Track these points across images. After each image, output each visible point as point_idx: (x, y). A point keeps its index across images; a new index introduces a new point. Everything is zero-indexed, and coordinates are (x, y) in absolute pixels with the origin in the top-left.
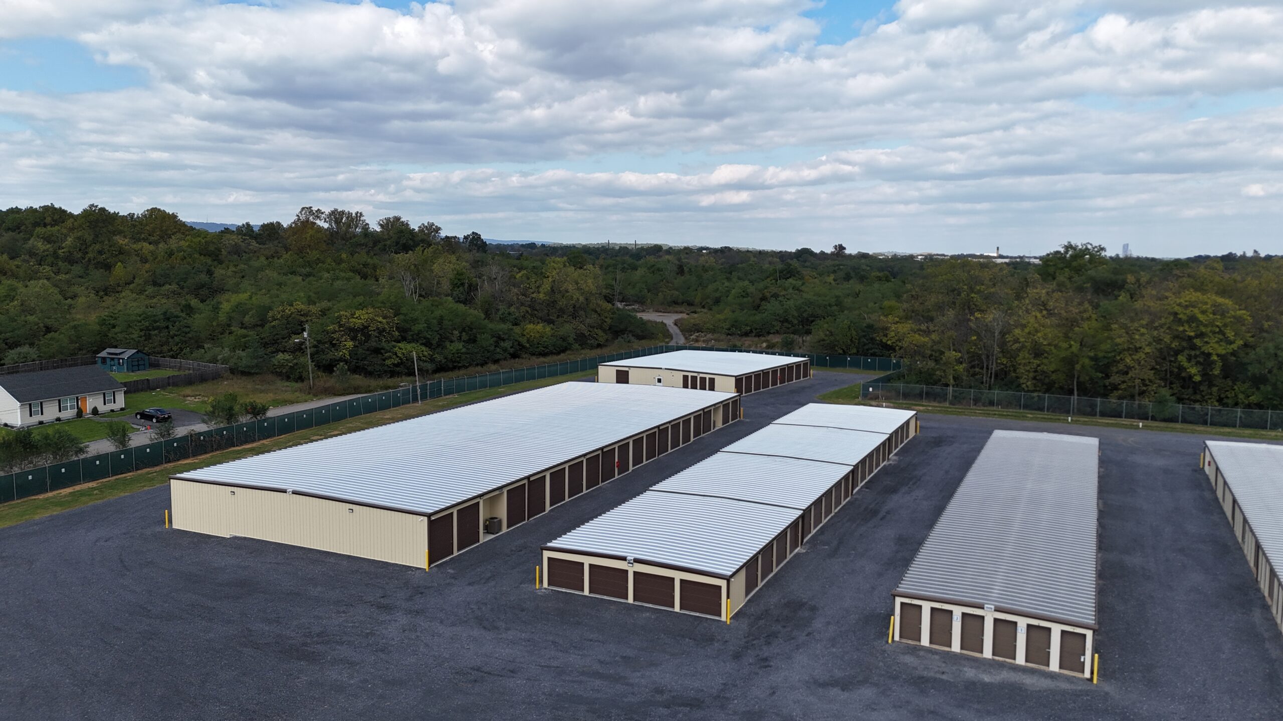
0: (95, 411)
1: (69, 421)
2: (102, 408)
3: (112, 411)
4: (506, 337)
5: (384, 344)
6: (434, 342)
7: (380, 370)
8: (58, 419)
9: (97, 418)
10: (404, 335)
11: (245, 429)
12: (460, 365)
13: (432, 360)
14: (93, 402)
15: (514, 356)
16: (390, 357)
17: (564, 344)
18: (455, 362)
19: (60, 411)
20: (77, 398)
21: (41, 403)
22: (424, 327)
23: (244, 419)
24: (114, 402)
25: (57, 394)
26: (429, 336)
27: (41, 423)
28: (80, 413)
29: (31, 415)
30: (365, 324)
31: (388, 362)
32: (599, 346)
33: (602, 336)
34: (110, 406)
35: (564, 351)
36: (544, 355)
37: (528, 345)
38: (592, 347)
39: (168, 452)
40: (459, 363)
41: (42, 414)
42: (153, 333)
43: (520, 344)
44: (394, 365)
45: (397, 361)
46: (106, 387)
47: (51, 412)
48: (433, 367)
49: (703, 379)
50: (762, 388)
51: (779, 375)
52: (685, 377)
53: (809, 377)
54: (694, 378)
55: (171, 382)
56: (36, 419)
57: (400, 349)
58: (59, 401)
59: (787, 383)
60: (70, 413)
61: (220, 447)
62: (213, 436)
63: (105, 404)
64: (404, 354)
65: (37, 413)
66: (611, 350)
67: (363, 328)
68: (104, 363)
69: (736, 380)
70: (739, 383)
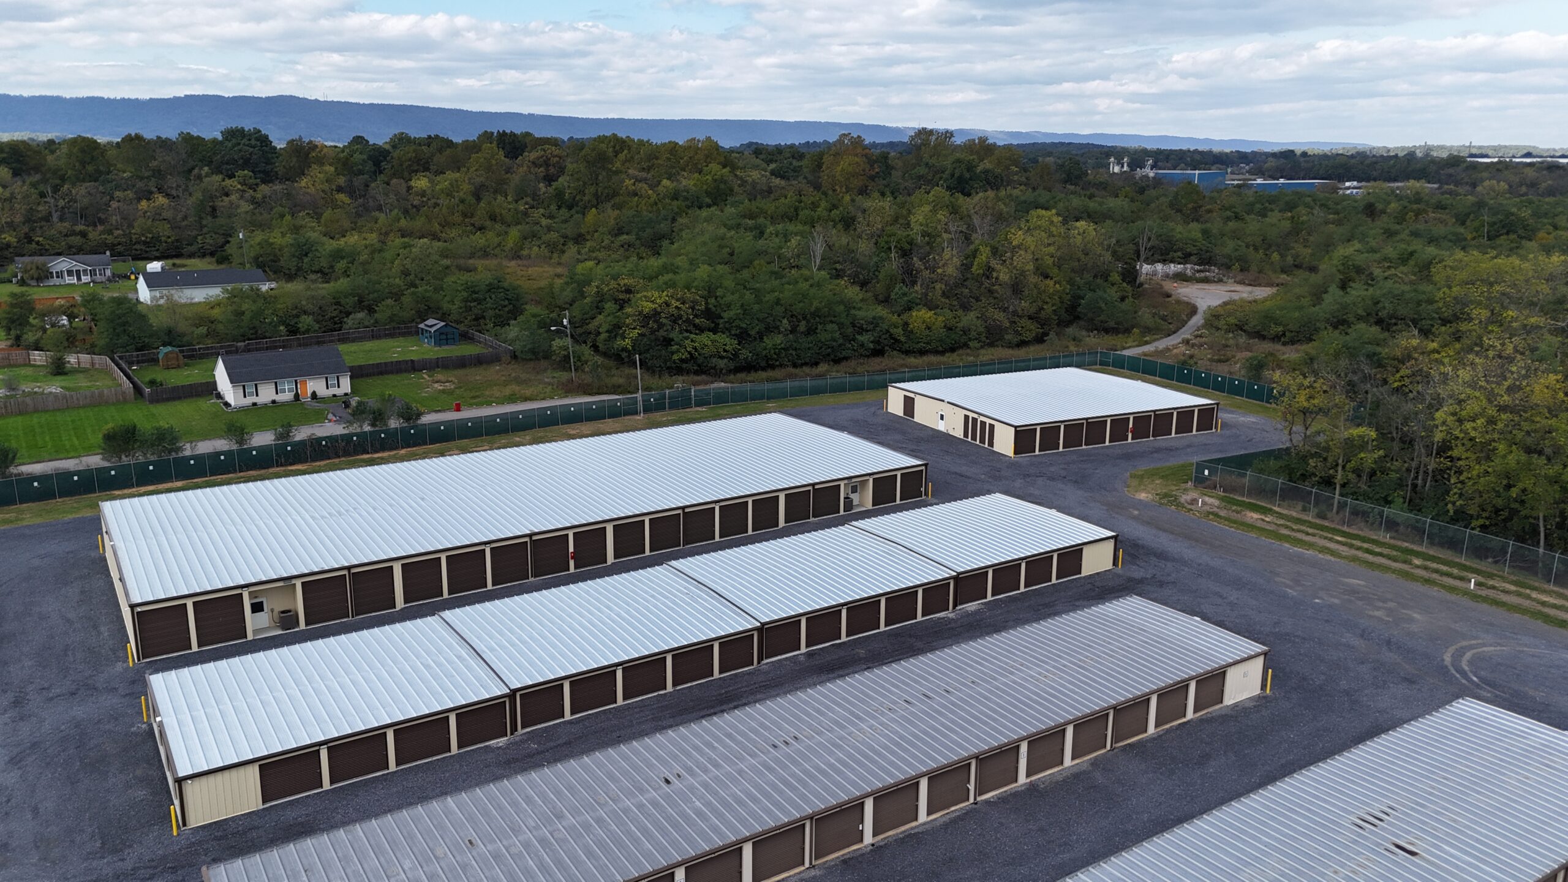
0: (314, 395)
1: (284, 404)
2: (323, 391)
3: (334, 396)
4: (871, 327)
5: (675, 335)
6: (753, 333)
7: (660, 366)
8: (274, 402)
9: (315, 404)
10: (712, 320)
11: (383, 435)
12: (778, 363)
13: (736, 355)
14: (316, 386)
15: (878, 353)
16: (678, 351)
17: (964, 339)
18: (772, 359)
19: (277, 393)
20: (296, 381)
21: (256, 385)
22: (736, 314)
23: (394, 423)
24: (339, 387)
25: (274, 376)
26: (744, 326)
27: (255, 404)
28: (297, 397)
29: (245, 396)
30: (659, 309)
31: (675, 357)
32: (1022, 344)
33: (1032, 329)
34: (334, 391)
35: (953, 350)
36: (922, 353)
37: (903, 339)
38: (1010, 346)
39: (278, 455)
40: (777, 361)
41: (257, 395)
42: (472, 304)
43: (891, 336)
44: (682, 360)
45: (686, 355)
46: (329, 369)
47: (266, 394)
48: (732, 365)
49: (983, 424)
50: (1086, 445)
51: (1131, 425)
52: (966, 417)
53: (1214, 430)
54: (975, 420)
55: (440, 363)
56: (249, 400)
57: (692, 341)
58: (276, 383)
59: (1151, 438)
60: (287, 396)
61: (347, 453)
62: (337, 441)
63: (327, 388)
64: (695, 349)
65: (251, 394)
66: (1033, 351)
67: (656, 314)
68: (422, 334)
69: (1017, 432)
70: (1024, 437)
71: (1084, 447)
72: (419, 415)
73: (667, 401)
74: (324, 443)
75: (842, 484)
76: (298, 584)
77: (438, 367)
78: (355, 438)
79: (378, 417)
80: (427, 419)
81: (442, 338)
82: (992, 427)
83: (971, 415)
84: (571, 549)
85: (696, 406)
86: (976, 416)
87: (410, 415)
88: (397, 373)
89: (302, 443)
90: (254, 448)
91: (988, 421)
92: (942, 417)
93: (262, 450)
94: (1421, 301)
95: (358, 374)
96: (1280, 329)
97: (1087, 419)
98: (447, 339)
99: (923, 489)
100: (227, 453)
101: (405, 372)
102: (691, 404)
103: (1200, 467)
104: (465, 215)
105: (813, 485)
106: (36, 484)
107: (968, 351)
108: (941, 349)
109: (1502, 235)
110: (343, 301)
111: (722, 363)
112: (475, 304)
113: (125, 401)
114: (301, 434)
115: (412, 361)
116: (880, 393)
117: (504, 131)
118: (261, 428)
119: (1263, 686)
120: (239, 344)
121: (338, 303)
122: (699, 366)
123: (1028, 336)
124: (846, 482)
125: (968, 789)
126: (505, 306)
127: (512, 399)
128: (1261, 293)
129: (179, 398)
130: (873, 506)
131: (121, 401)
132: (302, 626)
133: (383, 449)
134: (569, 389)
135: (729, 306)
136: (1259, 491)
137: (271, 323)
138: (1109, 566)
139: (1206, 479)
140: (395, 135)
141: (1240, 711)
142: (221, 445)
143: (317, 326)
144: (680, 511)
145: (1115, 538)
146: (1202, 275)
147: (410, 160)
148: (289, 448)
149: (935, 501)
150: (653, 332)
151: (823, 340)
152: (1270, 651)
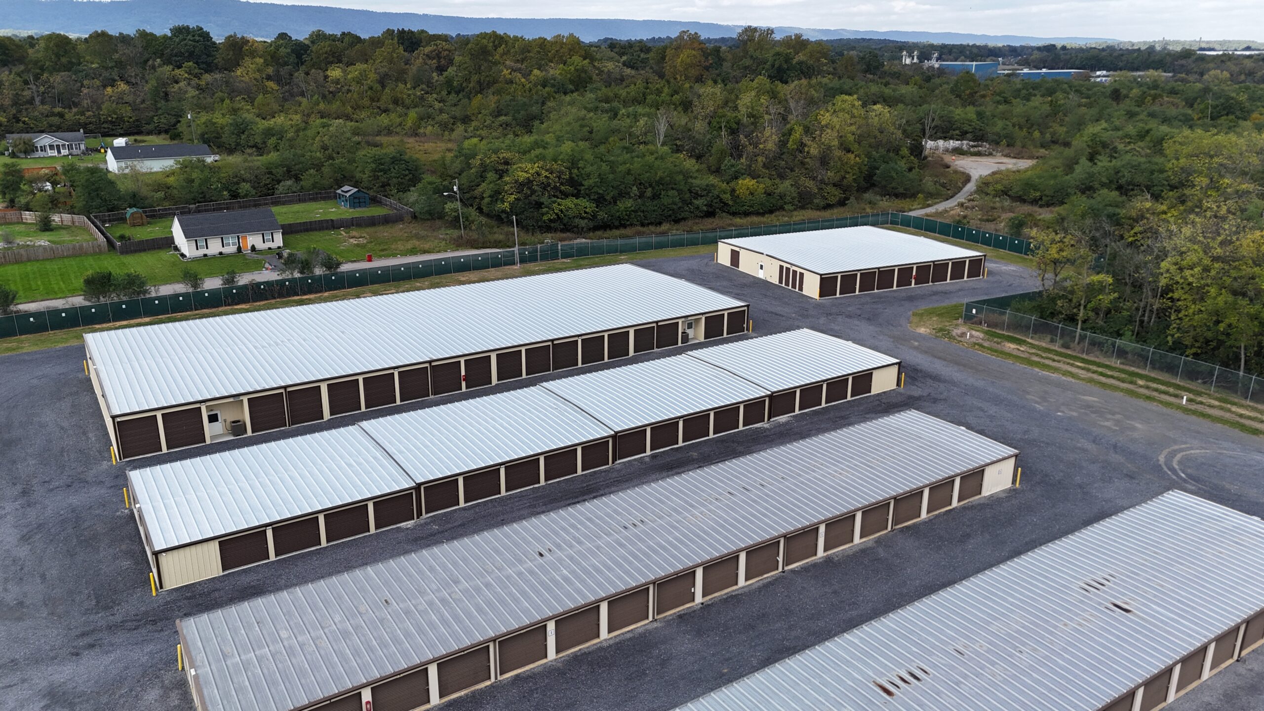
0: (253, 248)
1: (229, 255)
2: (260, 245)
3: (270, 249)
4: (705, 193)
5: (545, 199)
6: (608, 198)
7: (533, 225)
8: (221, 253)
9: (254, 255)
10: (575, 187)
11: (310, 281)
12: (628, 223)
13: (594, 216)
14: (254, 240)
15: (710, 214)
16: (547, 213)
17: (780, 203)
18: (624, 220)
19: (223, 246)
20: (238, 237)
21: (206, 240)
22: (595, 182)
24: (273, 241)
25: (220, 232)
26: (601, 192)
27: (205, 255)
28: (239, 249)
29: (197, 249)
30: (531, 178)
31: (545, 218)
32: (828, 207)
33: (836, 194)
34: (269, 244)
35: (771, 212)
36: (746, 214)
37: (730, 203)
38: (818, 208)
39: (225, 297)
40: (628, 221)
41: (207, 248)
42: (379, 174)
43: (721, 201)
44: (550, 220)
45: (554, 216)
46: (265, 227)
47: (215, 247)
48: (591, 225)
49: (795, 272)
50: (877, 289)
51: (914, 273)
52: (781, 267)
53: (981, 277)
54: (788, 269)
55: (355, 223)
56: (201, 252)
57: (559, 204)
58: (222, 238)
59: (931, 284)
60: (231, 249)
61: (281, 296)
62: (273, 285)
63: (264, 242)
64: (561, 211)
65: (202, 247)
66: (836, 213)
67: (529, 182)
68: (340, 198)
69: (822, 280)
70: (827, 283)
71: (876, 291)
72: (338, 264)
73: (539, 254)
74: (262, 287)
75: (680, 321)
76: (245, 399)
77: (353, 225)
78: (287, 283)
79: (305, 266)
80: (345, 268)
81: (356, 201)
82: (802, 275)
83: (785, 265)
84: (463, 373)
85: (562, 258)
86: (789, 266)
87: (332, 265)
88: (320, 230)
89: (245, 287)
90: (207, 291)
91: (799, 270)
92: (762, 267)
93: (213, 293)
94: (1154, 170)
95: (288, 231)
96: (1038, 194)
97: (879, 268)
98: (359, 202)
99: (745, 326)
100: (186, 295)
101: (327, 229)
102: (558, 256)
103: (969, 307)
104: (372, 100)
105: (657, 322)
106: (32, 319)
107: (784, 213)
108: (761, 211)
109: (1222, 116)
110: (274, 171)
111: (583, 223)
112: (381, 173)
113: (101, 252)
114: (244, 280)
115: (332, 220)
116: (710, 248)
117: (403, 29)
118: (211, 275)
119: (1014, 482)
120: (191, 206)
121: (270, 173)
122: (565, 225)
123: (833, 200)
124: (683, 319)
125: (778, 561)
126: (406, 175)
127: (413, 252)
128: (1024, 164)
129: (144, 250)
130: (705, 339)
131: (97, 252)
132: (249, 432)
133: (310, 292)
134: (459, 244)
135: (588, 175)
136: (1016, 326)
137: (215, 189)
138: (894, 386)
139: (974, 316)
140: (314, 32)
141: (995, 500)
142: (180, 288)
143: (253, 192)
144: (550, 343)
145: (899, 364)
146: (976, 149)
147: (326, 53)
148: (234, 291)
149: (756, 335)
150: (527, 197)
151: (666, 204)
152: (1020, 454)
